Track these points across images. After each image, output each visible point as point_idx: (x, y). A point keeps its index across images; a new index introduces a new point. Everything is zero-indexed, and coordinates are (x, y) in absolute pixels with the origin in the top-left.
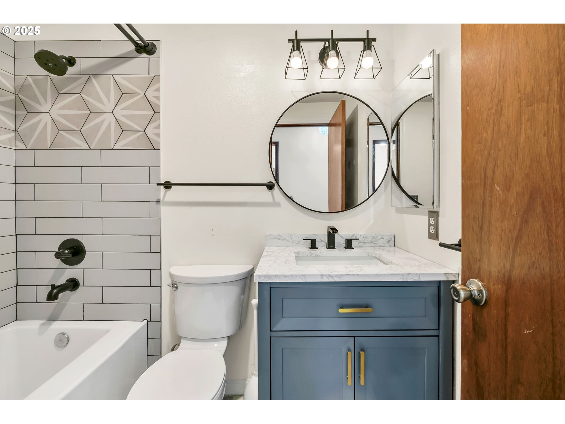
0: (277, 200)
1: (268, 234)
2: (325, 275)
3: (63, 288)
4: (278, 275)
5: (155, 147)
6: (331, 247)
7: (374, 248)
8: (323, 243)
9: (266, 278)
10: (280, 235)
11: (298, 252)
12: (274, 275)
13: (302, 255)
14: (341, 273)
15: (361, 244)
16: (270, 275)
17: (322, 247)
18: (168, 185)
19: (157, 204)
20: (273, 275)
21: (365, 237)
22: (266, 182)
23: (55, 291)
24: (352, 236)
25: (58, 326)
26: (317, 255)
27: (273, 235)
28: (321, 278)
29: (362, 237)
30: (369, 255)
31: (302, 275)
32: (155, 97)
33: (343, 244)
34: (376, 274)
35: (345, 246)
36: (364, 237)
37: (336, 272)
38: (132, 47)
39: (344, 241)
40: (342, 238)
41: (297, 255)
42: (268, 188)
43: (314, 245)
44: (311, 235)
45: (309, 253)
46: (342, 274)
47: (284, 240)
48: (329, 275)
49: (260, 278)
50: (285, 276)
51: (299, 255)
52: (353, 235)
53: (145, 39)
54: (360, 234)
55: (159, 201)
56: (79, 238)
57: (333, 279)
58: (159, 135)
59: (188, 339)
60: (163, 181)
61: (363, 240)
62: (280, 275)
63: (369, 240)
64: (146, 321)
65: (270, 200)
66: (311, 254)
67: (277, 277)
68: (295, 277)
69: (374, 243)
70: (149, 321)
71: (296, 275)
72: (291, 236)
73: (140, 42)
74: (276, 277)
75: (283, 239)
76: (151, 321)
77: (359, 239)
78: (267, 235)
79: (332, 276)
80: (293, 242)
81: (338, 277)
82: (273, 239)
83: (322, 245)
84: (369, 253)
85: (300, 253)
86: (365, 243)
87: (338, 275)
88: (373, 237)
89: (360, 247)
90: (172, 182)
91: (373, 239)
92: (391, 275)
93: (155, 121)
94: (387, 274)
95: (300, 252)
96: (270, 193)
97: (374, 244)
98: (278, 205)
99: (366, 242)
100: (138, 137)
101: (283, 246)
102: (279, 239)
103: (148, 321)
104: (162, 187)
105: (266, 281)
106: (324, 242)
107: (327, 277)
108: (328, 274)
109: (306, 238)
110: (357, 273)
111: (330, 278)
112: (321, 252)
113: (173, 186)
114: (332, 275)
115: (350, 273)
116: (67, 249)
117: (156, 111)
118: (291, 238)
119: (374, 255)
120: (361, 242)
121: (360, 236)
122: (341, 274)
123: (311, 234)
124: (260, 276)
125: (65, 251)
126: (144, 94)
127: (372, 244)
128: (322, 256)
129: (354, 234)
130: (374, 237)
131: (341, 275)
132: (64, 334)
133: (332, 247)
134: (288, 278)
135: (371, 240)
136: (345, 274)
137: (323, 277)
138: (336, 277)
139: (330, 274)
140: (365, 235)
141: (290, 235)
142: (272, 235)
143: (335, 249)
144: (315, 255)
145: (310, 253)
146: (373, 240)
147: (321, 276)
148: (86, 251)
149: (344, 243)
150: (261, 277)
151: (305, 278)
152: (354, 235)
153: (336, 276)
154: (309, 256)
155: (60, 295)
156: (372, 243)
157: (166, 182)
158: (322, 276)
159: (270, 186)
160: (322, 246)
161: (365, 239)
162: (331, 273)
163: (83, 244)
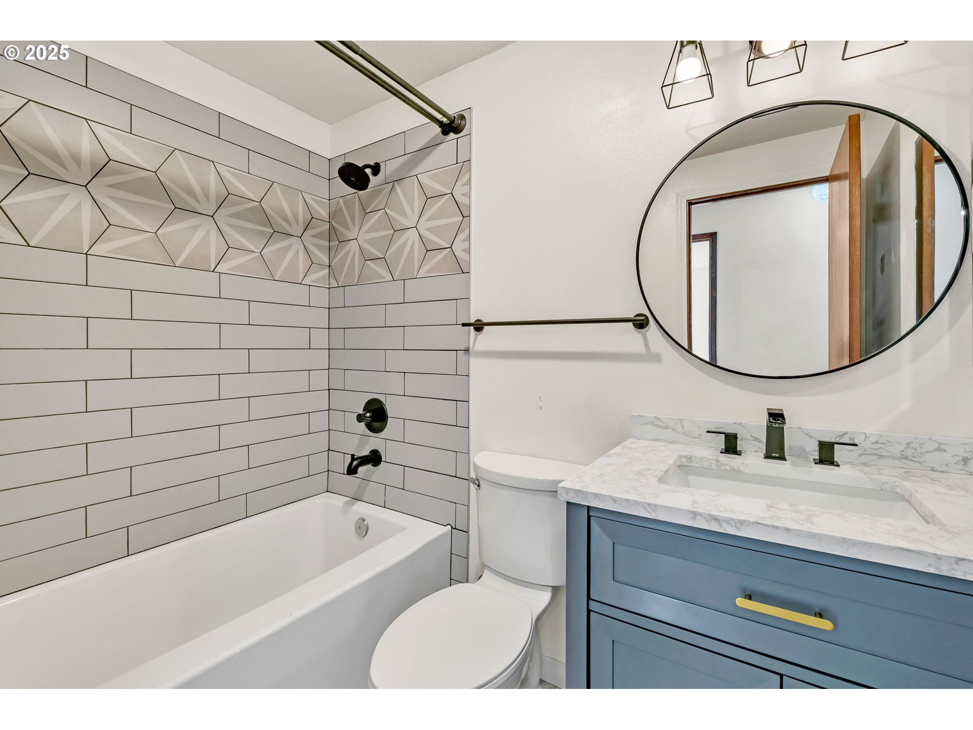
0: (654, 349)
1: (634, 414)
2: (701, 515)
3: (364, 461)
4: (600, 494)
5: (463, 270)
6: (773, 455)
7: (906, 473)
8: (759, 444)
9: (578, 497)
10: (658, 419)
11: (688, 457)
12: (593, 493)
13: (697, 463)
14: (742, 517)
15: (866, 458)
16: (586, 492)
17: (756, 452)
18: (479, 326)
19: (465, 354)
20: (590, 492)
21: (879, 441)
22: (631, 315)
23: (355, 463)
24: (841, 436)
25: (361, 508)
26: (734, 469)
27: (644, 416)
28: (692, 518)
29: (873, 439)
30: (884, 487)
31: (649, 504)
32: (464, 195)
33: (813, 453)
34: (844, 538)
35: (817, 457)
36: (877, 442)
37: (733, 511)
38: (437, 129)
39: (816, 447)
40: (810, 437)
41: (687, 462)
42: (635, 325)
43: (731, 446)
44: (729, 424)
45: (714, 463)
46: (744, 521)
47: (666, 428)
48: (710, 515)
49: (567, 495)
50: (614, 500)
51: (690, 463)
52: (844, 434)
53: (450, 113)
54: (864, 433)
55: (467, 350)
56: (381, 398)
57: (720, 525)
58: (468, 251)
59: (492, 571)
60: (472, 321)
61: (876, 449)
62: (605, 496)
63: (896, 450)
64: (449, 527)
65: (640, 348)
66: (719, 464)
67: (599, 498)
68: (632, 505)
69: (912, 460)
70: (454, 528)
71: (636, 501)
72: (681, 421)
73: (445, 120)
74: (597, 498)
75: (665, 425)
76: (455, 529)
77: (857, 445)
78: (632, 415)
79: (719, 520)
80: (686, 435)
81: (733, 525)
82: (644, 424)
83: (757, 449)
84: (883, 484)
85: (693, 459)
86: (881, 457)
87: (733, 519)
88: (908, 444)
89: (866, 464)
90: (485, 321)
91: (906, 448)
92: (893, 549)
93: (464, 230)
94: (879, 545)
95: (694, 457)
96: (641, 335)
97: (911, 463)
98: (657, 358)
99: (884, 453)
100: (444, 258)
101: (664, 441)
102: (656, 426)
103: (452, 528)
104: (472, 328)
105: (577, 501)
106: (760, 441)
107: (705, 518)
108: (708, 513)
109: (716, 428)
110: (787, 526)
111: (714, 521)
112: (743, 463)
113: (486, 327)
114: (718, 518)
115: (767, 522)
116: (369, 412)
117: (465, 216)
118: (683, 427)
119: (898, 490)
120: (869, 452)
121: (866, 438)
122: (744, 519)
123: (728, 421)
124: (568, 490)
125: (366, 413)
126: (451, 193)
127: (903, 460)
128: (744, 472)
129: (846, 431)
130: (912, 445)
131: (742, 522)
132: (364, 520)
133: (777, 455)
134: (620, 504)
135: (903, 451)
136: (751, 520)
137: (695, 517)
138: (728, 523)
139: (714, 513)
140: (880, 436)
141: (680, 419)
142: (642, 416)
143: (786, 460)
144: (728, 468)
145: (717, 461)
146: (909, 452)
147: (692, 515)
148: (389, 416)
149: (815, 451)
150: (569, 492)
151: (654, 511)
152: (847, 433)
153: (728, 521)
154: (714, 468)
155: (360, 469)
156: (906, 458)
157: (476, 321)
158: (694, 514)
159: (640, 323)
160: (755, 450)
161: (882, 446)
162: (719, 511)
163: (385, 406)
